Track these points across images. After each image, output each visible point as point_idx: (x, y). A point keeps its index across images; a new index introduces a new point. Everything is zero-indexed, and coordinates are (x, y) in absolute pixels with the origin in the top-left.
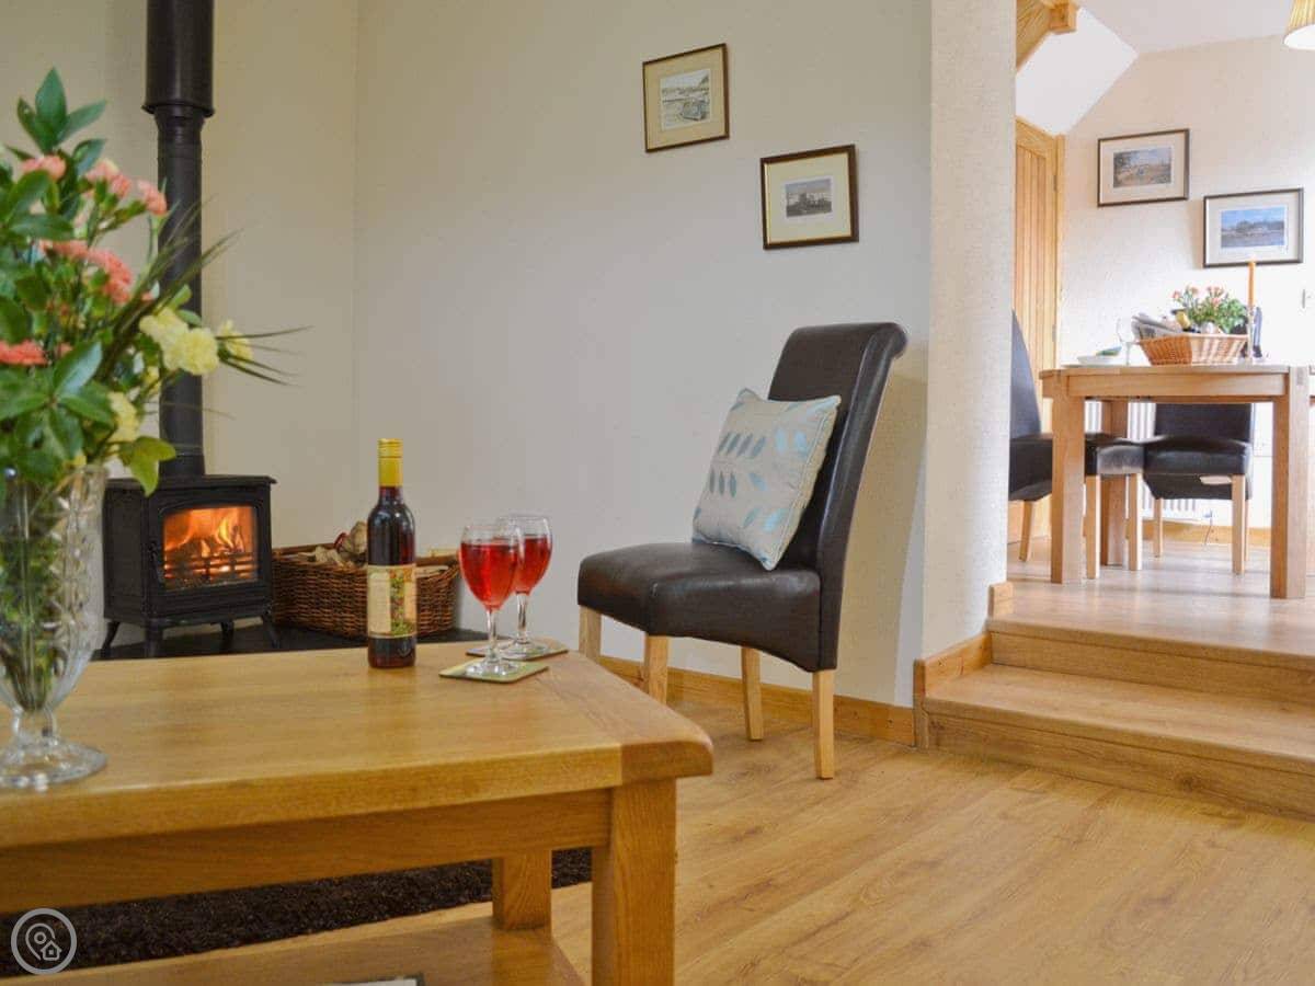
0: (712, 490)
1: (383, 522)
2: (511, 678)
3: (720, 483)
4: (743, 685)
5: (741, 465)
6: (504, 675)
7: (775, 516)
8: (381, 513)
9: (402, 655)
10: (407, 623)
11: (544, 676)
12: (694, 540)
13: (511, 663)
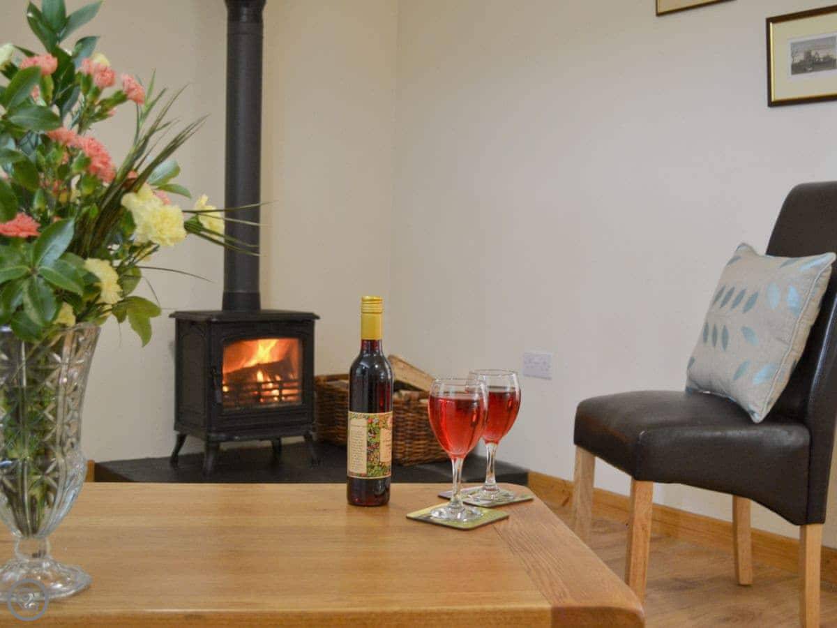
0: (705, 339)
1: (363, 372)
2: (470, 525)
3: (713, 334)
4: (734, 528)
5: (734, 319)
6: (465, 522)
7: (763, 372)
8: (362, 363)
9: (376, 493)
10: (382, 466)
11: (502, 525)
12: (687, 389)
13: (474, 510)
